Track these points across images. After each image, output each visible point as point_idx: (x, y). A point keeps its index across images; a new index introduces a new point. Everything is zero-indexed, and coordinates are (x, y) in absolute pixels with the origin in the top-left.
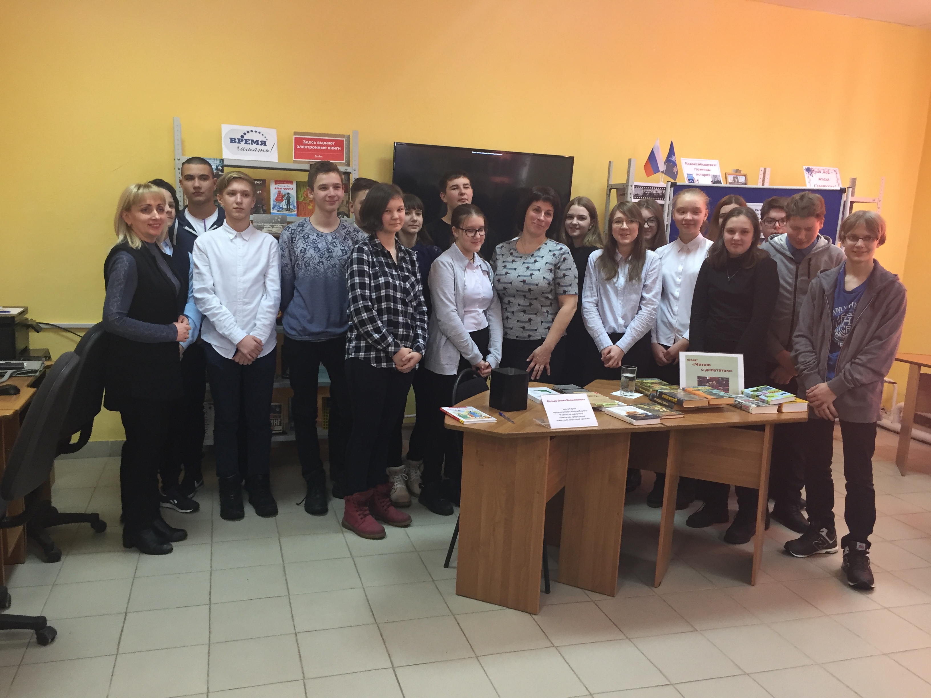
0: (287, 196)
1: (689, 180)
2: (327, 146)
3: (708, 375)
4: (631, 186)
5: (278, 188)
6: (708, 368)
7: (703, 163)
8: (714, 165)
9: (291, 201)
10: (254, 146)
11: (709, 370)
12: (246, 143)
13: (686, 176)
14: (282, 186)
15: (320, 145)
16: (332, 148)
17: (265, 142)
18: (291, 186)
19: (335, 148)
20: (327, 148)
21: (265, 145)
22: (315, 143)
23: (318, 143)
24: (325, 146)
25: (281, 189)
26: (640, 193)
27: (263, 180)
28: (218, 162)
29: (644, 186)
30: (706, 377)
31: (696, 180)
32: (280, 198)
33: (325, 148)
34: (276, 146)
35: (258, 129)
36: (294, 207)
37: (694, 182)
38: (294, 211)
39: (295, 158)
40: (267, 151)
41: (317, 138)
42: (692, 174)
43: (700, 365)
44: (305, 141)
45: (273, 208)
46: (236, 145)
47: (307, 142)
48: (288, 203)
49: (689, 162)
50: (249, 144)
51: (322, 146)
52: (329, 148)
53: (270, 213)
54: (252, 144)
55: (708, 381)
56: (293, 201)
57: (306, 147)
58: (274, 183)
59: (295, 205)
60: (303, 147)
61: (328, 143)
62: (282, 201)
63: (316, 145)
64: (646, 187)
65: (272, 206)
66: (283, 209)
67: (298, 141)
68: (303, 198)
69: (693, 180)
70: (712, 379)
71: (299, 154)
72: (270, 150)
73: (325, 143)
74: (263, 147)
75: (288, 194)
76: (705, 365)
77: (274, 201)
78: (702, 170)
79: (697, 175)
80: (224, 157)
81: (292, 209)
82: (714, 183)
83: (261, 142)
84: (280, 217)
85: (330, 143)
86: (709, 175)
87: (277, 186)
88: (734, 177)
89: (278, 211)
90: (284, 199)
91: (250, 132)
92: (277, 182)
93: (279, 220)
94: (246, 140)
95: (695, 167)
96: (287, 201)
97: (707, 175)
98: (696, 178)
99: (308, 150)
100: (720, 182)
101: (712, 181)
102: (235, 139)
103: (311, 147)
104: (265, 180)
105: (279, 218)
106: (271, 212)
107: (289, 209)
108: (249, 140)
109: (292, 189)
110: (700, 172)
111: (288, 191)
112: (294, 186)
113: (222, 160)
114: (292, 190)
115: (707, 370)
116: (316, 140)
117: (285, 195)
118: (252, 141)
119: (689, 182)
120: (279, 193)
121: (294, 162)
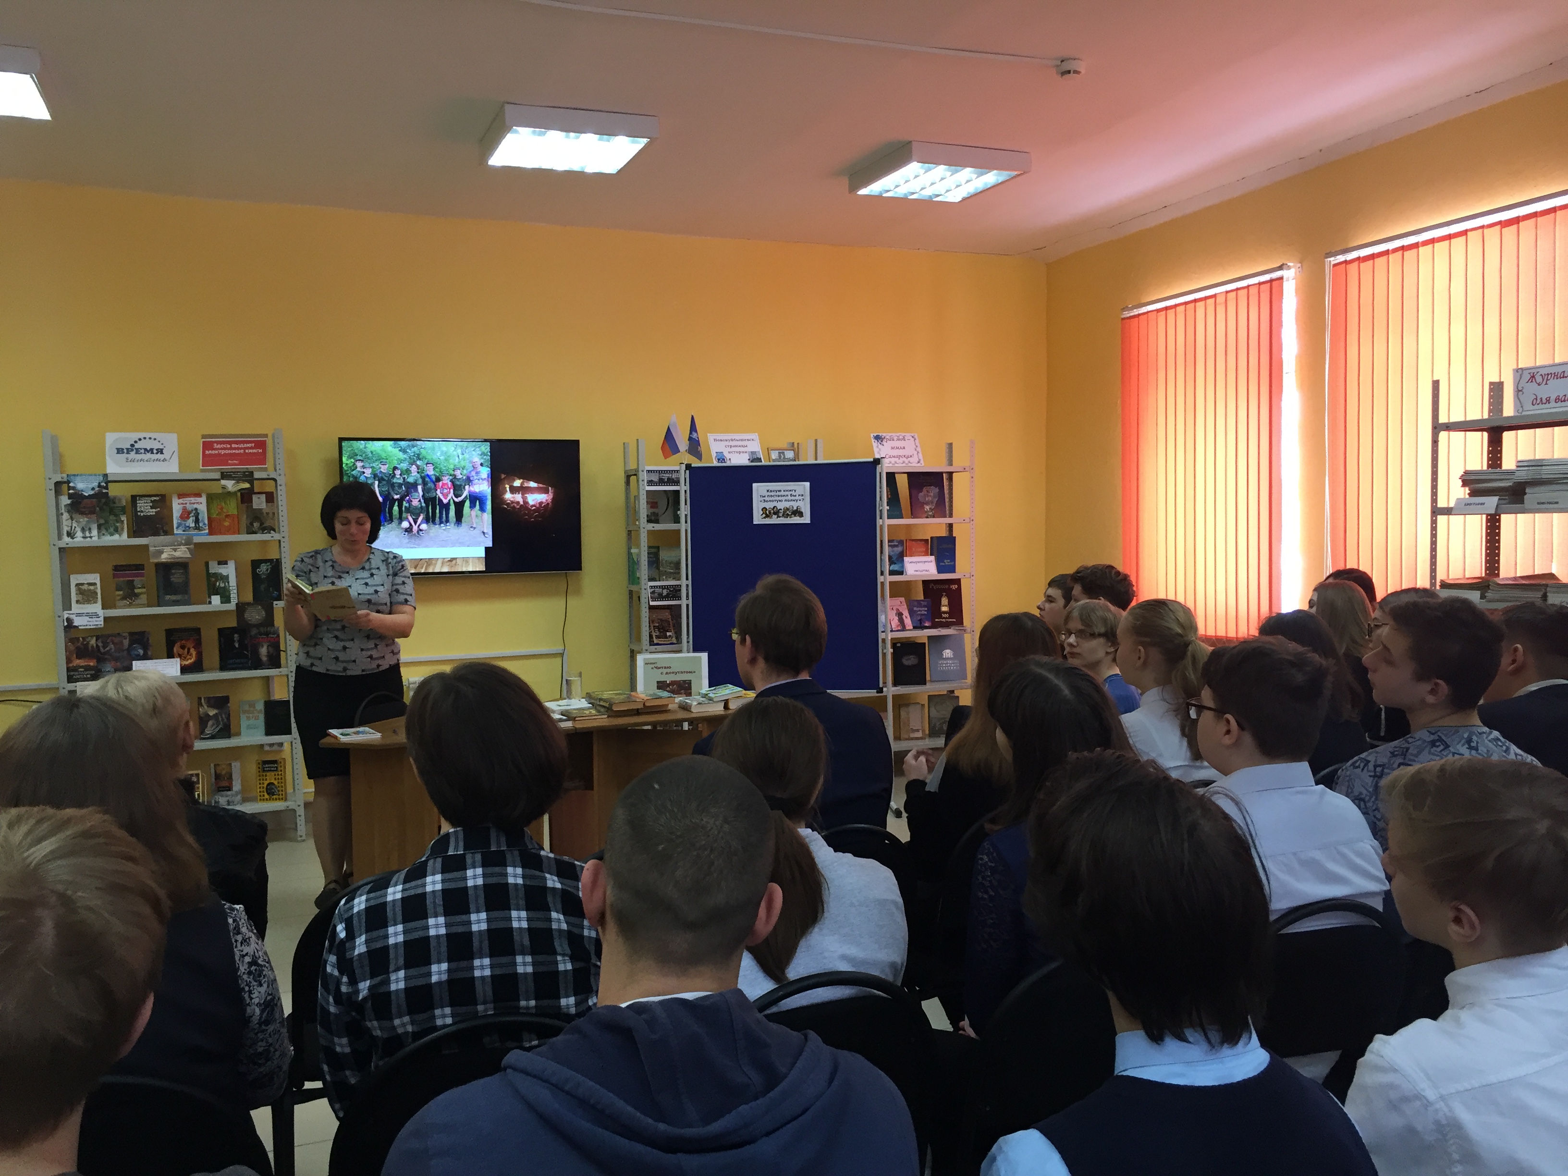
0: (194, 512)
1: (719, 460)
2: (245, 449)
3: (668, 679)
4: (643, 471)
5: (183, 504)
6: (668, 670)
7: (738, 438)
8: (753, 440)
9: (200, 517)
10: (149, 455)
11: (670, 673)
12: (137, 453)
13: (714, 455)
14: (187, 500)
15: (235, 449)
16: (251, 451)
17: (162, 450)
18: (199, 500)
19: (255, 451)
20: (245, 451)
21: (162, 453)
22: (229, 446)
23: (233, 446)
24: (241, 449)
25: (186, 504)
26: (655, 478)
27: (161, 495)
28: (101, 478)
29: (659, 471)
30: (666, 681)
31: (728, 459)
32: (185, 515)
33: (242, 451)
34: (176, 455)
35: (153, 435)
36: (204, 524)
37: (725, 462)
38: (205, 530)
39: (203, 466)
40: (164, 460)
41: (230, 441)
42: (722, 452)
43: (659, 668)
44: (216, 444)
45: (177, 528)
46: (125, 455)
47: (219, 446)
48: (197, 521)
49: (718, 438)
50: (141, 453)
51: (238, 449)
52: (247, 451)
53: (173, 534)
54: (145, 453)
55: (669, 685)
56: (203, 518)
57: (216, 452)
58: (177, 497)
59: (206, 522)
60: (213, 452)
61: (246, 445)
62: (188, 518)
63: (231, 448)
64: (662, 471)
65: (175, 526)
66: (190, 528)
67: (207, 446)
68: (217, 512)
69: (724, 459)
70: (673, 683)
71: (208, 460)
72: (167, 458)
73: (242, 446)
74: (159, 456)
75: (196, 509)
76: (665, 668)
77: (178, 520)
78: (736, 446)
79: (729, 452)
80: (108, 471)
81: (202, 527)
82: (752, 462)
83: (157, 450)
84: (184, 538)
85: (248, 445)
86: (746, 452)
87: (181, 501)
88: (779, 453)
89: (184, 531)
90: (191, 515)
91: (142, 438)
92: (181, 496)
93: (183, 542)
94: (137, 449)
95: (727, 443)
96: (194, 518)
97: (743, 452)
98: (727, 456)
99: (219, 454)
100: (760, 460)
101: (749, 459)
102: (123, 449)
103: (223, 452)
104: (165, 495)
105: (182, 539)
106: (175, 532)
107: (197, 528)
108: (141, 449)
109: (201, 503)
110: (733, 449)
111: (195, 506)
112: (203, 500)
113: (106, 476)
114: (201, 505)
115: (667, 673)
116: (230, 443)
117: (192, 510)
118: (145, 449)
119: (719, 462)
120: (184, 509)
121: (202, 471)
